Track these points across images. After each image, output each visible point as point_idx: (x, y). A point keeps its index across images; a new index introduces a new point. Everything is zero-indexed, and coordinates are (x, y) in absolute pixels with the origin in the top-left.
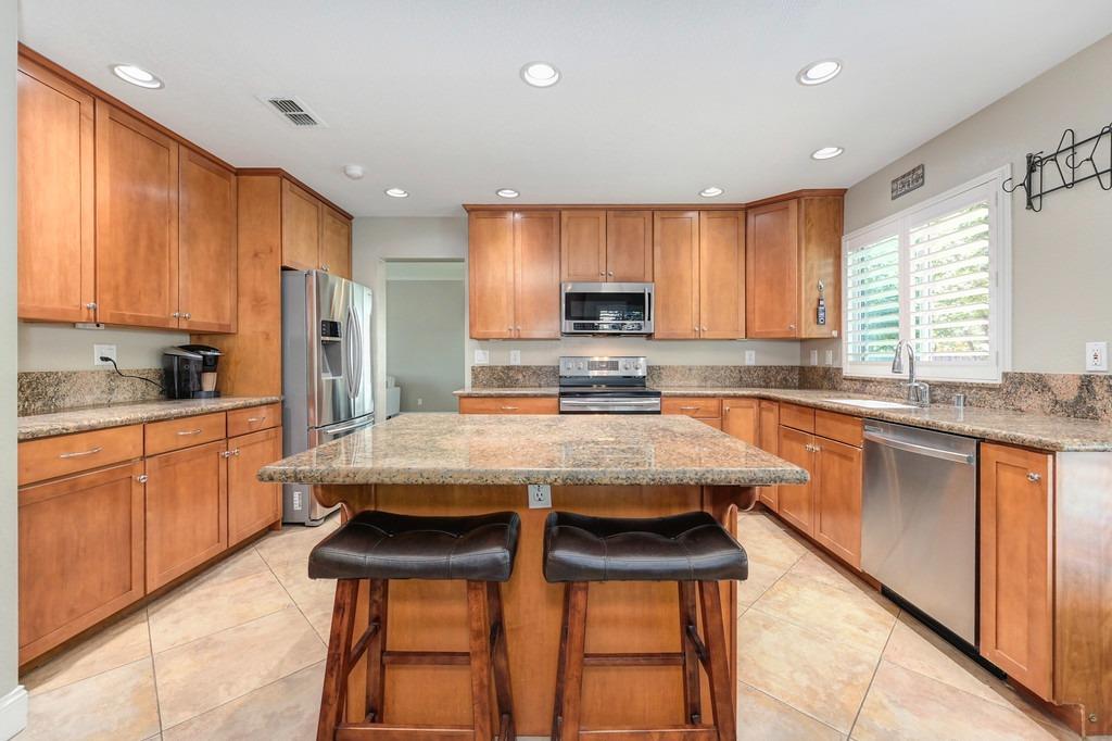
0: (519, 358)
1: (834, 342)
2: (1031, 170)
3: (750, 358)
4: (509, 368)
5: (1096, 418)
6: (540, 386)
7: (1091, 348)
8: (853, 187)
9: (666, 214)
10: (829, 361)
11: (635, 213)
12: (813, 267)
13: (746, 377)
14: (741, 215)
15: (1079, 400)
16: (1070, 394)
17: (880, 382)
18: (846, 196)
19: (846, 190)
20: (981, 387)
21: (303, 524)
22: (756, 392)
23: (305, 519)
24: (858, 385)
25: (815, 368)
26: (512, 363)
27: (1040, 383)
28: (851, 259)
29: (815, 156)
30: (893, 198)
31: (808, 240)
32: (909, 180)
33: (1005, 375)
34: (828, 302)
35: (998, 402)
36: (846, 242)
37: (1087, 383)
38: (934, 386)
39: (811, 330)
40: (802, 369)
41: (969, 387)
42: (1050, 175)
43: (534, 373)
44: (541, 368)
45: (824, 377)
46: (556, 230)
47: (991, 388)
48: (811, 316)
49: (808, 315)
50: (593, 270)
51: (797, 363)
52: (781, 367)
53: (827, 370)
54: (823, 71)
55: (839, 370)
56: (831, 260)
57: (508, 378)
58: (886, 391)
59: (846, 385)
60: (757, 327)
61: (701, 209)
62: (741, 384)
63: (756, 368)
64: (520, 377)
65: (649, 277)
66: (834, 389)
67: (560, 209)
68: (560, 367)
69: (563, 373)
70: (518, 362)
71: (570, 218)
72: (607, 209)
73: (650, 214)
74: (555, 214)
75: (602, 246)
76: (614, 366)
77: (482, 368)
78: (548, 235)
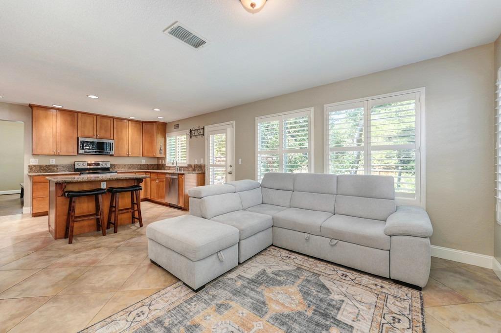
1: (164, 158)
2: (191, 132)
3: (144, 162)
4: (49, 166)
5: (195, 171)
7: (195, 160)
8: (168, 123)
9: (118, 120)
10: (163, 163)
11: (108, 118)
12: (159, 140)
13: (142, 167)
14: (141, 123)
15: (194, 168)
18: (167, 125)
19: (166, 123)
20: (185, 167)
22: (145, 171)
24: (169, 168)
25: (160, 164)
26: (51, 164)
27: (191, 166)
28: (168, 139)
30: (175, 129)
31: (158, 133)
32: (177, 126)
33: (188, 165)
34: (163, 148)
37: (195, 165)
38: (180, 167)
39: (158, 155)
40: (157, 165)
43: (62, 167)
44: (65, 165)
45: (162, 167)
46: (76, 119)
48: (159, 152)
49: (158, 151)
50: (91, 134)
51: (156, 163)
52: (152, 165)
53: (163, 165)
56: (163, 139)
57: (49, 169)
58: (172, 168)
59: (166, 168)
60: (145, 154)
61: (129, 120)
62: (141, 169)
63: (145, 165)
64: (55, 169)
65: (112, 138)
66: (164, 169)
67: (78, 113)
68: (75, 165)
69: (77, 167)
70: (54, 163)
71: (82, 116)
72: (97, 115)
73: (112, 119)
74: (76, 114)
75: (95, 127)
76: (98, 164)
77: (35, 166)
78: (73, 121)
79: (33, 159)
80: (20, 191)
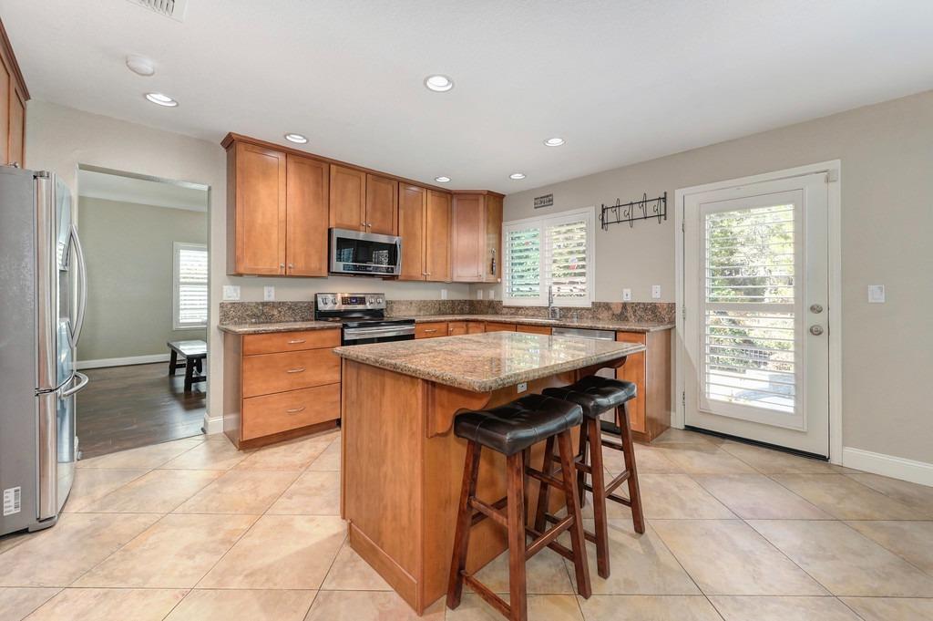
0: (273, 294)
2: (603, 212)
3: (444, 295)
4: (265, 304)
5: (628, 320)
6: (295, 321)
7: (625, 291)
8: (509, 195)
9: (407, 187)
10: (492, 296)
11: (387, 181)
13: (442, 308)
14: (449, 197)
15: (622, 313)
16: (618, 311)
17: (527, 308)
18: (504, 199)
19: (504, 196)
20: (582, 309)
21: (25, 531)
23: (30, 522)
24: (513, 311)
25: (481, 301)
26: (266, 299)
27: (607, 306)
28: (508, 236)
29: (512, 177)
30: (536, 208)
32: (544, 201)
33: (593, 303)
35: (590, 316)
36: (506, 227)
37: (625, 305)
38: (561, 309)
39: (488, 278)
40: (471, 302)
41: (577, 309)
42: (611, 216)
43: (289, 308)
44: (296, 304)
45: (489, 307)
46: (325, 180)
47: (588, 309)
50: (354, 223)
51: (467, 298)
52: (460, 301)
53: (491, 303)
54: (556, 142)
55: (500, 302)
56: (497, 235)
57: (263, 314)
58: (532, 313)
59: (505, 311)
63: (447, 302)
64: (276, 313)
65: (394, 231)
66: (497, 313)
67: (330, 163)
68: (316, 302)
69: (321, 307)
70: (272, 299)
71: (337, 172)
72: (368, 172)
73: (396, 182)
74: (325, 166)
75: (363, 200)
76: (362, 301)
77: (233, 304)
78: (318, 184)
79: (232, 287)
80: (168, 357)
